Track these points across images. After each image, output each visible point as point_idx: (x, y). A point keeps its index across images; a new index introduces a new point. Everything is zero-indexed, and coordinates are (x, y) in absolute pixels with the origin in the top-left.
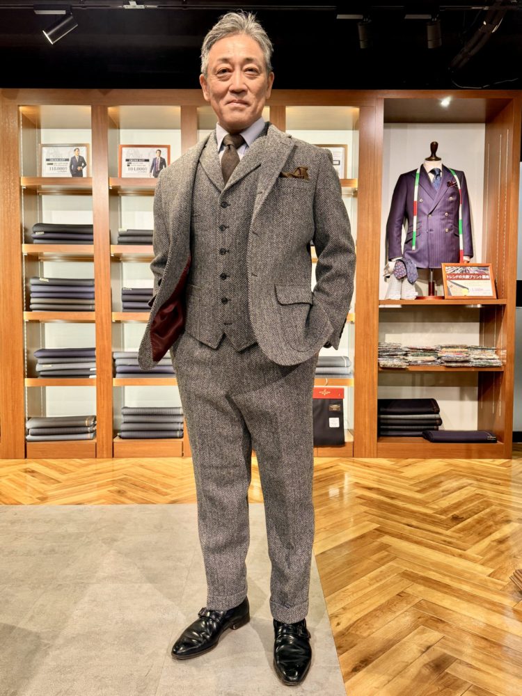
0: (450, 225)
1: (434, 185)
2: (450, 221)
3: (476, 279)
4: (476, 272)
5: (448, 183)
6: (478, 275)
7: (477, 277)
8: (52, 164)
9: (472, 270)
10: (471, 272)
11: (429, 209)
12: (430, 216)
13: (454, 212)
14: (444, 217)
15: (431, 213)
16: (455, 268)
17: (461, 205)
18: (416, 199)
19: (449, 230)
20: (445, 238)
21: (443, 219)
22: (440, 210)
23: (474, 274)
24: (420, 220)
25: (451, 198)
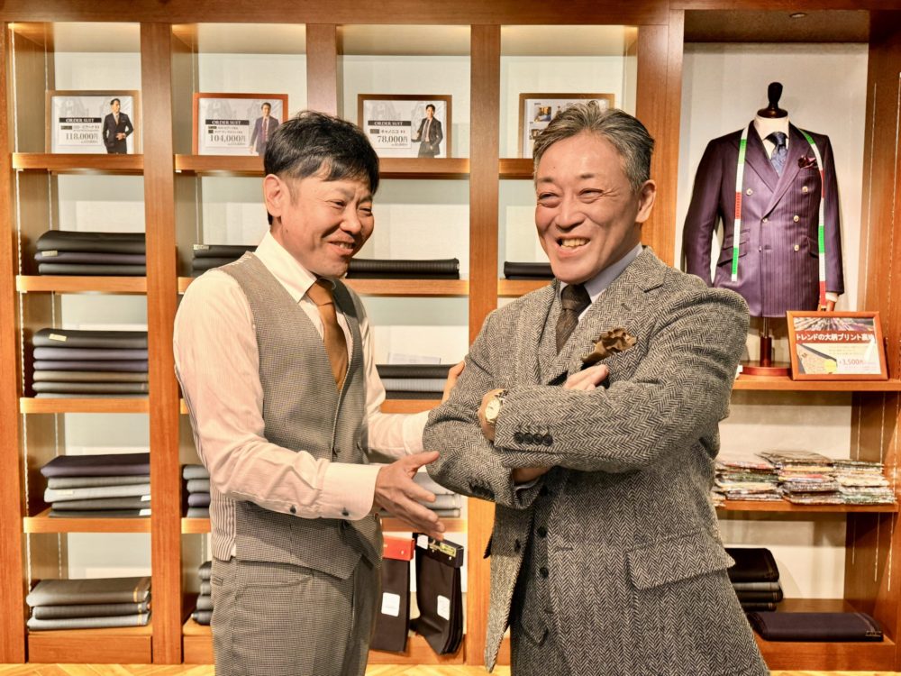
0: (803, 236)
1: (775, 163)
2: (803, 230)
3: (850, 341)
4: (851, 329)
5: (801, 160)
6: (854, 333)
7: (852, 337)
8: (70, 128)
9: (843, 324)
10: (841, 329)
11: (764, 208)
12: (766, 220)
13: (810, 214)
14: (792, 223)
15: (767, 216)
16: (811, 321)
17: (822, 200)
18: (739, 188)
19: (802, 247)
20: (793, 262)
21: (790, 227)
22: (785, 211)
23: (846, 332)
24: (747, 227)
25: (805, 189)
